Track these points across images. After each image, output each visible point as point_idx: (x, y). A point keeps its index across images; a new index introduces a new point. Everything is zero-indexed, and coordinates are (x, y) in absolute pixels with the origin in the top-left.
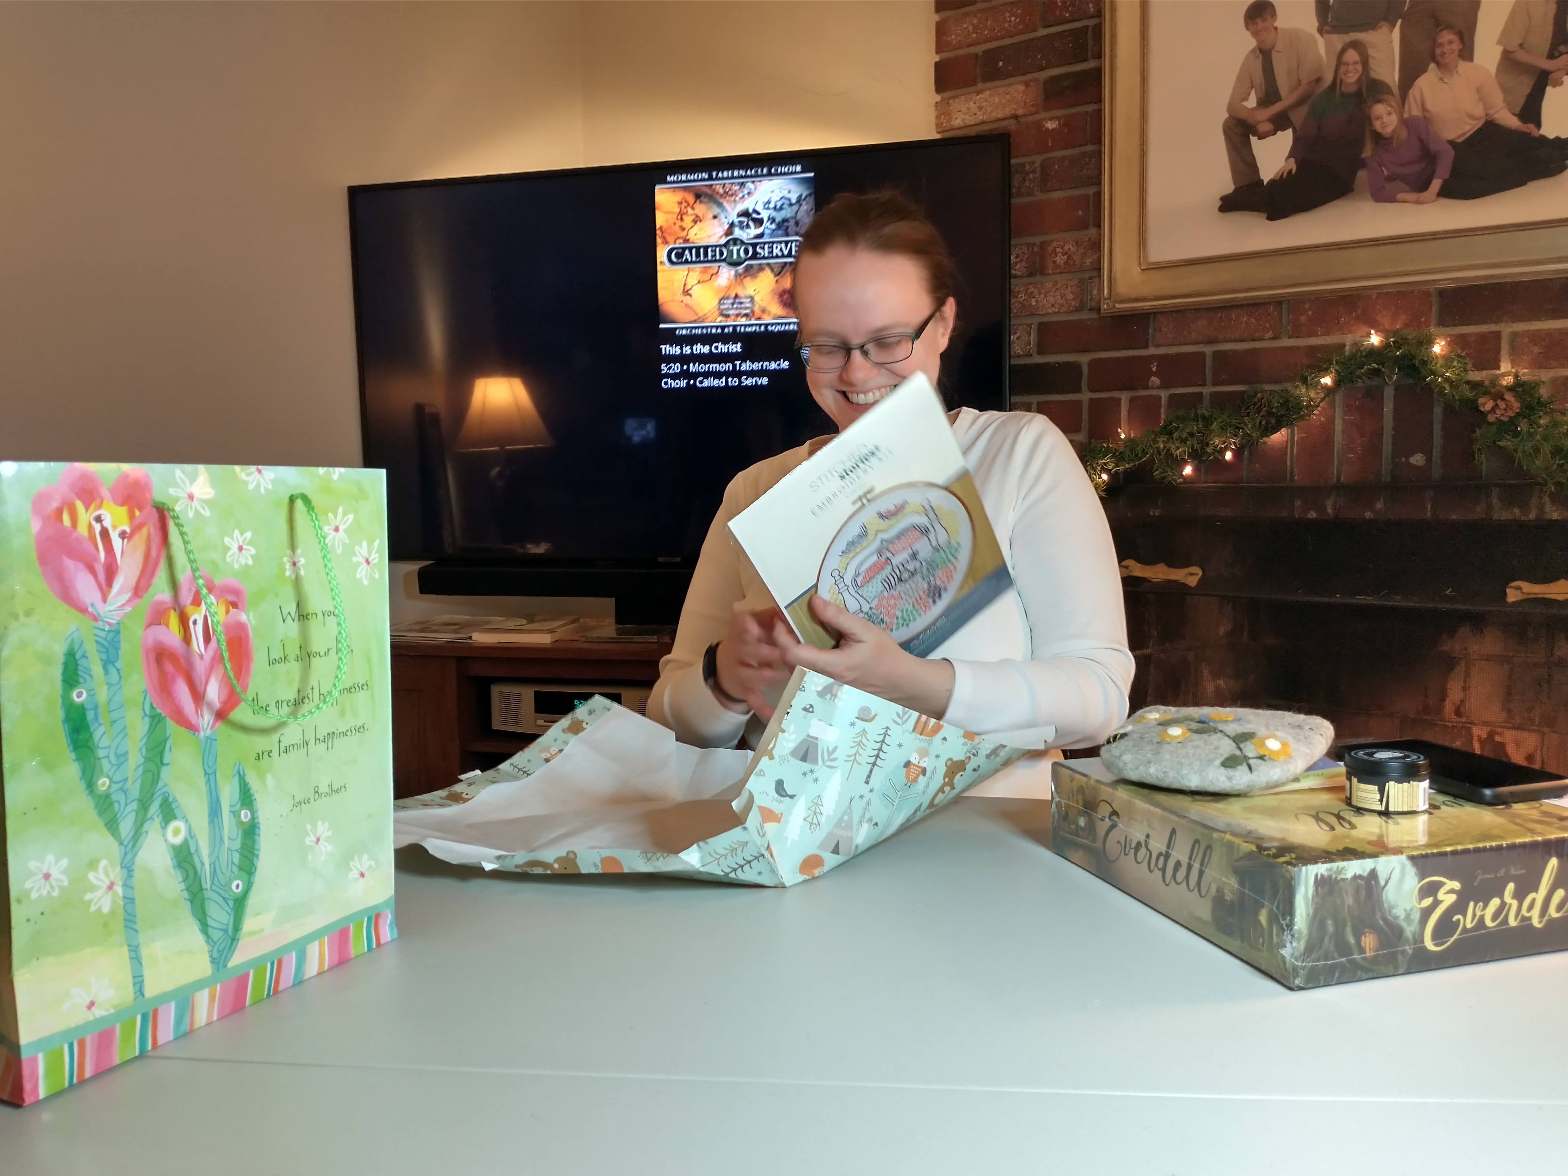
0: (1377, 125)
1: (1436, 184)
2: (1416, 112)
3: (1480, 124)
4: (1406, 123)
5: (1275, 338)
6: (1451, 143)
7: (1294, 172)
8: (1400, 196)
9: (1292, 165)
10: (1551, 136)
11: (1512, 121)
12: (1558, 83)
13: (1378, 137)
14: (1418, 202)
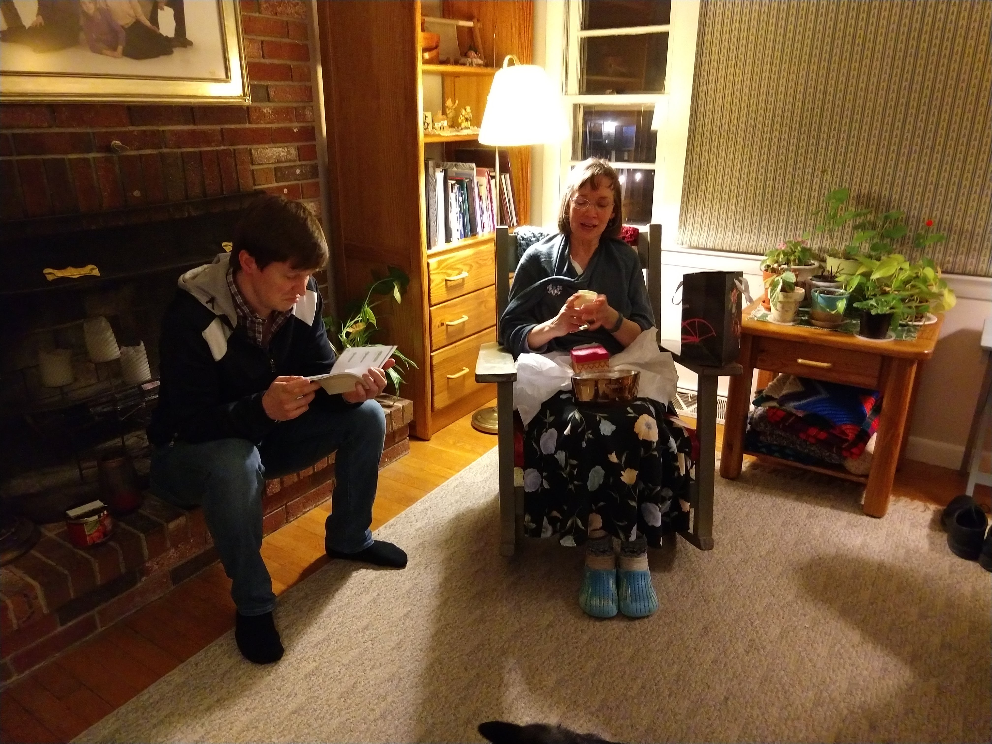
0: (84, 7)
1: (120, 48)
2: (103, 6)
3: (134, 20)
4: (98, 9)
5: (50, 127)
6: (122, 27)
7: (43, 24)
8: (105, 51)
9: (41, 19)
10: (164, 35)
11: (148, 23)
12: (162, 9)
13: (86, 14)
14: (114, 57)
